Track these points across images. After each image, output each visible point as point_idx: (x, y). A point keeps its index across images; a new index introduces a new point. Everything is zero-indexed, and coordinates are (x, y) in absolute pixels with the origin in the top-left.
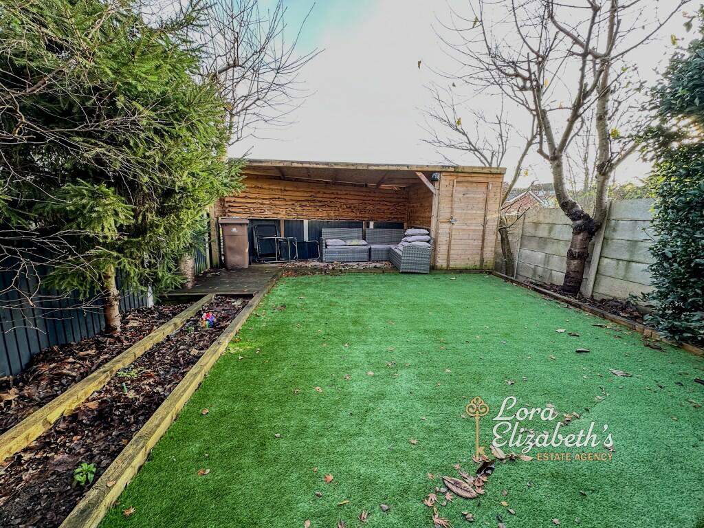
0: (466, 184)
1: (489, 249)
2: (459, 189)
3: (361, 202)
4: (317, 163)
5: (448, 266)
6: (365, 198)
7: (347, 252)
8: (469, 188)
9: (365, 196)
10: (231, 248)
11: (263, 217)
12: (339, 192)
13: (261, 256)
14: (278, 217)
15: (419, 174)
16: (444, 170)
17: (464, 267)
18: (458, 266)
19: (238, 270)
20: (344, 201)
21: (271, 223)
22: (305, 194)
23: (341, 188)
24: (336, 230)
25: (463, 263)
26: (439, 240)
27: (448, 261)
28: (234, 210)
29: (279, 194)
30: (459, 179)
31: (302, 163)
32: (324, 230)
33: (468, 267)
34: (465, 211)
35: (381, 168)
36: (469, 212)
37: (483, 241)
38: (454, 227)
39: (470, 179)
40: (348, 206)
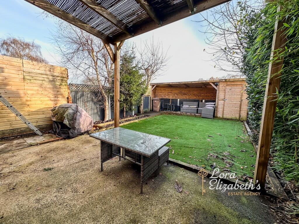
0: (231, 86)
1: (244, 112)
2: (228, 88)
3: (199, 93)
4: (176, 83)
5: (223, 117)
6: (201, 92)
7: (189, 110)
8: (233, 87)
9: (201, 91)
10: (154, 106)
11: (165, 98)
12: (190, 90)
13: (164, 109)
14: (170, 98)
15: (210, 83)
16: (221, 81)
17: (230, 118)
18: (227, 118)
19: (155, 112)
20: (192, 93)
21: (167, 100)
22: (178, 91)
23: (191, 88)
24: (188, 102)
25: (230, 116)
26: (219, 106)
27: (223, 115)
28: (158, 96)
29: (170, 91)
30: (228, 84)
31: (172, 83)
32: (184, 102)
33: (233, 118)
34: (231, 96)
35: (196, 82)
36: (233, 96)
37: (240, 108)
38: (225, 102)
39: (233, 84)
40: (194, 94)
